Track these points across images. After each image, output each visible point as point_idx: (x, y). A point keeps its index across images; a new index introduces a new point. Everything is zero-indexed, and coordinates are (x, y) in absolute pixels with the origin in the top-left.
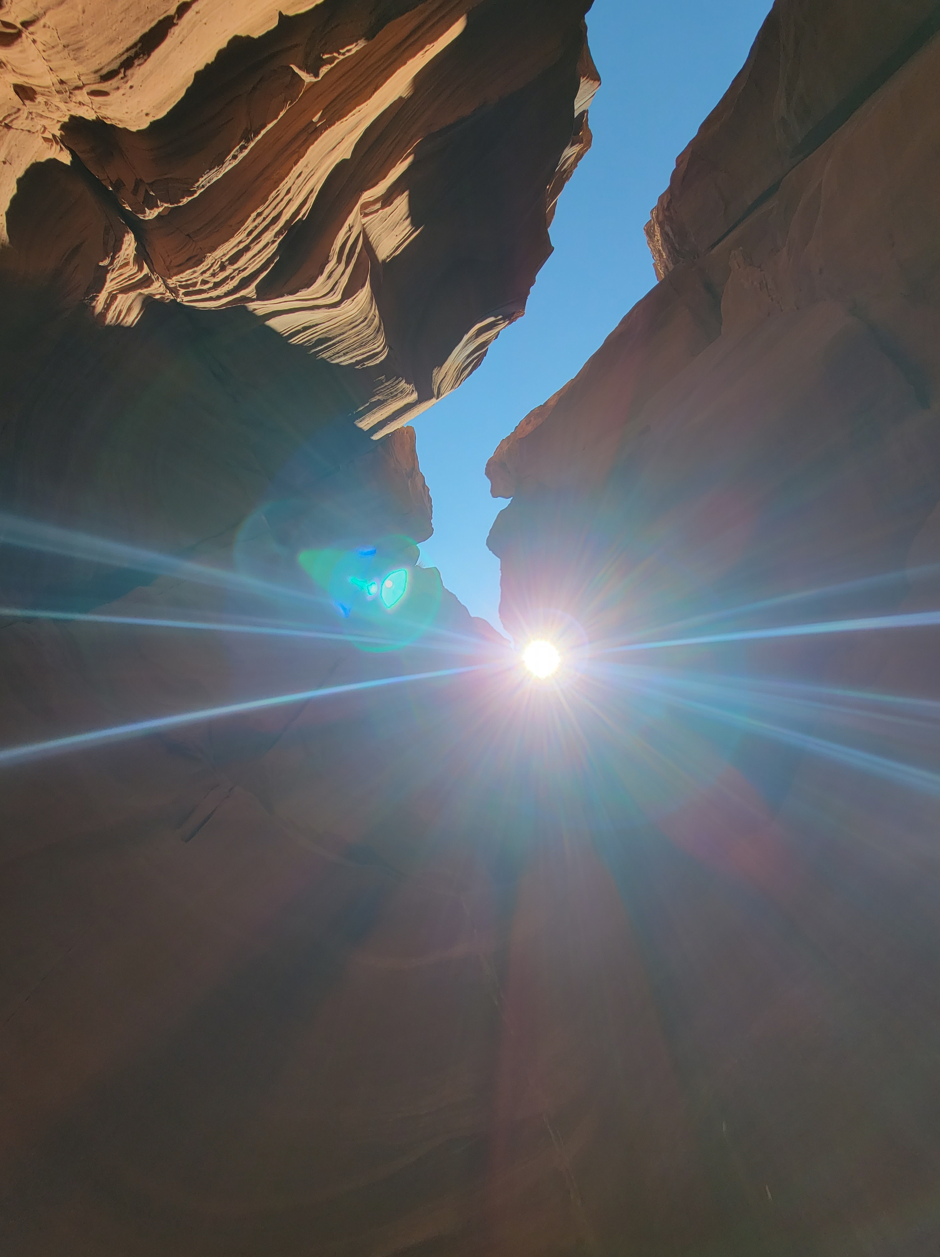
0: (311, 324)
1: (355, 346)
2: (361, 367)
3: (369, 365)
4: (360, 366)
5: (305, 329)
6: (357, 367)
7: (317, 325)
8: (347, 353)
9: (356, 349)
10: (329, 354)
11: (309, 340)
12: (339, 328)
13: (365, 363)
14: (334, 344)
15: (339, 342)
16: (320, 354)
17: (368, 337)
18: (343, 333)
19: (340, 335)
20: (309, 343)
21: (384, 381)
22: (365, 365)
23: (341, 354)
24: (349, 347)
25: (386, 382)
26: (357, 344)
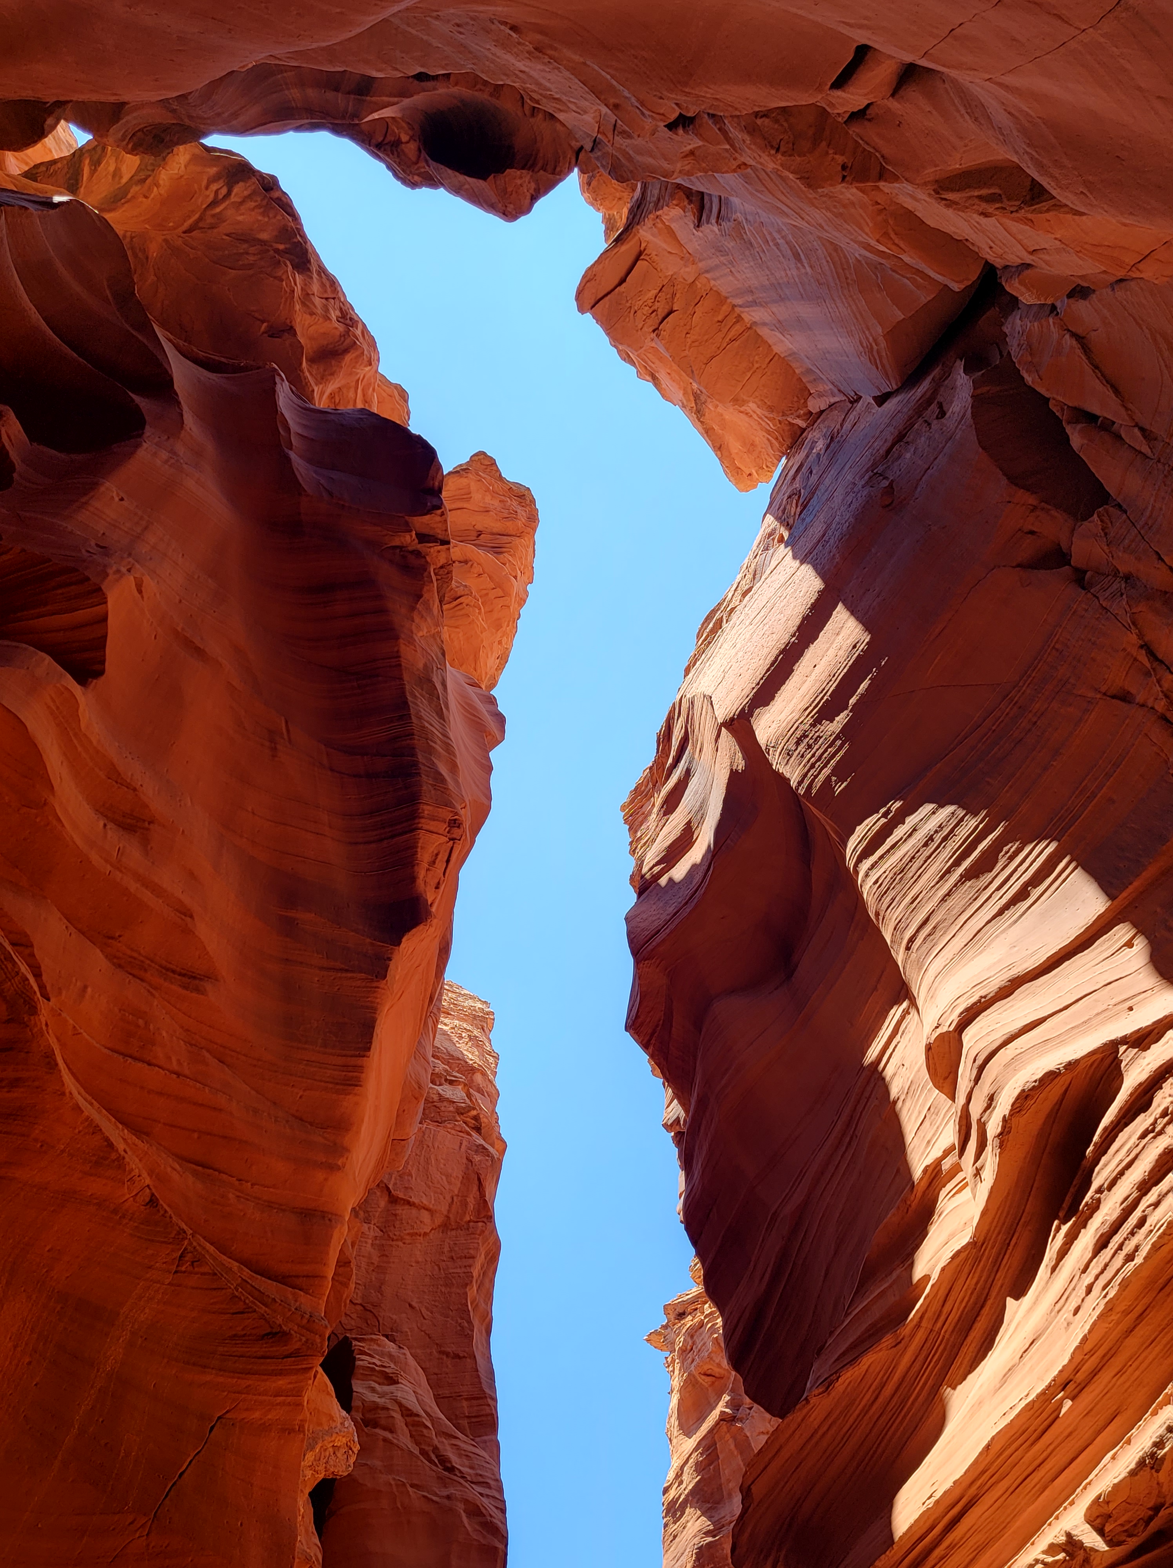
0: (1012, 909)
1: (914, 869)
2: (889, 808)
3: (875, 817)
4: (893, 809)
5: (1022, 895)
6: (898, 804)
7: (1001, 912)
8: (926, 845)
9: (911, 861)
10: (963, 832)
11: (1011, 858)
12: (954, 913)
13: (883, 820)
14: (957, 863)
15: (948, 871)
16: (981, 826)
17: (893, 900)
18: (943, 900)
19: (949, 894)
20: (1009, 849)
21: (834, 778)
22: (885, 815)
23: (938, 838)
24: (925, 861)
25: (828, 779)
26: (911, 875)
